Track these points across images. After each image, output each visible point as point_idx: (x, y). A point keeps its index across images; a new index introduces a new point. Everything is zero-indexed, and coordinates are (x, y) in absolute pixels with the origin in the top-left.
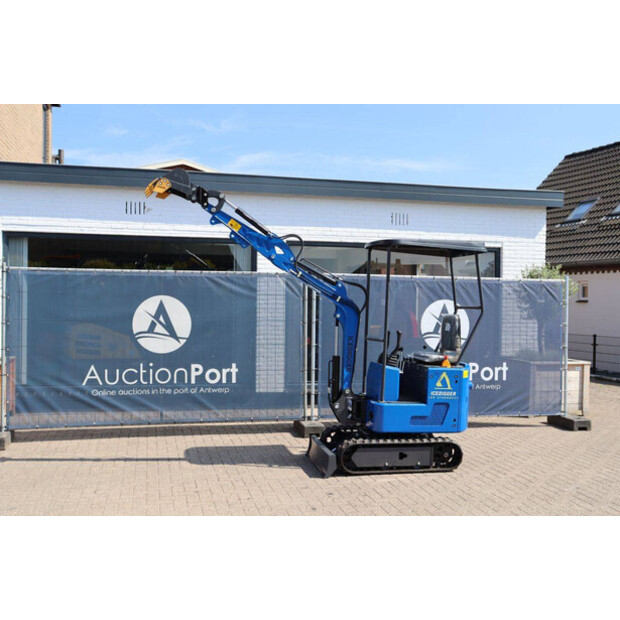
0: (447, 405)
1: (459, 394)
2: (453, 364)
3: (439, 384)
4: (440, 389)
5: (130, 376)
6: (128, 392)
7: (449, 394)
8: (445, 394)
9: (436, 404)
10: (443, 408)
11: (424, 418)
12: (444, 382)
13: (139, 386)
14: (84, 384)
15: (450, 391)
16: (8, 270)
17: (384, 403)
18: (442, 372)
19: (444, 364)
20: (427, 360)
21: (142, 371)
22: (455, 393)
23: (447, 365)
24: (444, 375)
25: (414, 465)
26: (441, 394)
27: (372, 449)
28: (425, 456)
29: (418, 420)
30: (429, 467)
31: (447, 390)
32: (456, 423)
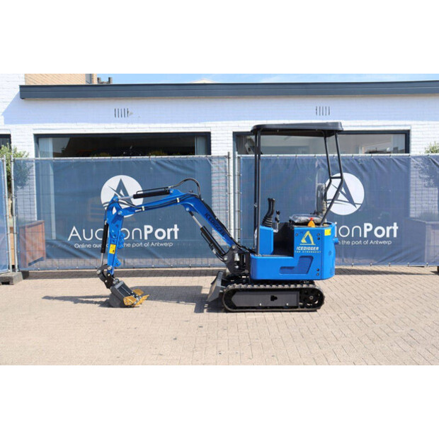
0: (311, 258)
1: (322, 249)
2: (317, 224)
3: (303, 241)
4: (304, 244)
7: (313, 249)
8: (309, 248)
9: (302, 257)
10: (309, 260)
11: (291, 268)
12: (308, 239)
14: (69, 240)
15: (313, 246)
16: (14, 160)
17: (259, 256)
18: (306, 231)
19: (309, 225)
20: (296, 221)
22: (317, 248)
23: (312, 225)
24: (308, 233)
25: (283, 305)
26: (305, 248)
27: (248, 293)
28: (293, 299)
29: (286, 270)
30: (296, 307)
31: (311, 246)
32: (319, 272)
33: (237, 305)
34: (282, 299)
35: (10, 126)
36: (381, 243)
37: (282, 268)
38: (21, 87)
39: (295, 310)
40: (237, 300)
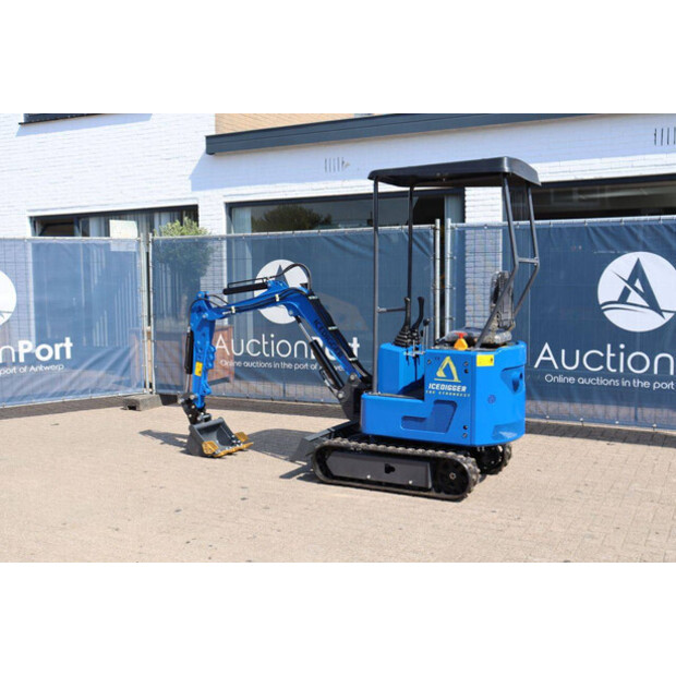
0: (453, 404)
1: (471, 389)
3: (440, 373)
4: (441, 380)
7: (456, 389)
8: (449, 388)
9: (437, 402)
10: (449, 407)
11: (422, 419)
12: (447, 370)
15: (457, 384)
18: (445, 356)
19: (456, 346)
22: (464, 389)
24: (448, 360)
25: (404, 483)
26: (443, 387)
28: (420, 474)
29: (414, 423)
30: (426, 490)
31: (453, 384)
32: (467, 432)
33: (335, 473)
34: (403, 472)
37: (405, 418)
38: (208, 138)
39: (422, 493)
40: (336, 463)
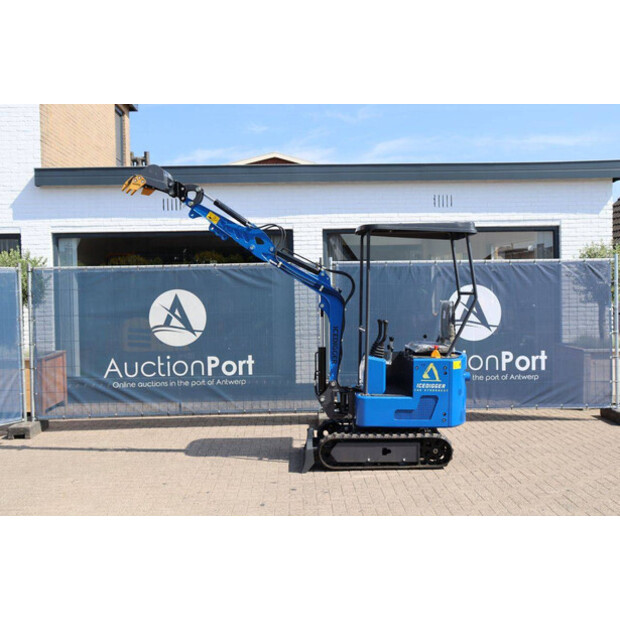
0: (436, 398)
1: (449, 386)
2: (443, 354)
3: (426, 376)
4: (426, 381)
5: (149, 369)
6: (147, 385)
7: (438, 387)
8: (433, 386)
9: (423, 397)
10: (432, 401)
11: (410, 411)
12: (431, 373)
13: (157, 378)
14: (105, 376)
15: (439, 383)
17: (367, 396)
18: (429, 363)
19: (433, 355)
20: (416, 351)
21: (160, 364)
22: (444, 386)
23: (436, 355)
24: (431, 366)
25: (399, 461)
26: (428, 386)
27: (353, 444)
28: (411, 452)
29: (402, 414)
30: (416, 464)
31: (435, 383)
32: (446, 418)
33: (339, 461)
34: (398, 453)
35: (19, 223)
36: (524, 377)
37: (398, 411)
38: (37, 170)
39: (414, 466)
40: (339, 454)
